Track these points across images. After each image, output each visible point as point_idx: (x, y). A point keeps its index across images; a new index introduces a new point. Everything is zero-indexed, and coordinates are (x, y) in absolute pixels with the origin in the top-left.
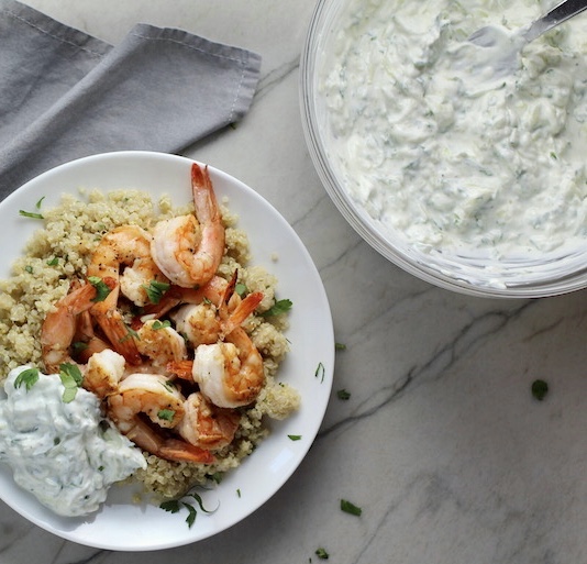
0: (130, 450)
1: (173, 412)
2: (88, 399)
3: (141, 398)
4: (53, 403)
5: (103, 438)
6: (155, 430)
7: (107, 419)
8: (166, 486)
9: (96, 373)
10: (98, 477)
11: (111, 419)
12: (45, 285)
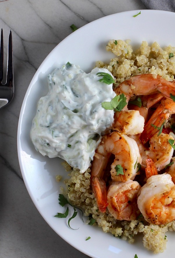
0: (88, 159)
1: (123, 174)
2: (109, 119)
3: (123, 150)
4: (98, 98)
5: (88, 140)
6: (107, 170)
7: (101, 137)
8: (75, 192)
9: (127, 116)
10: (64, 146)
11: (102, 140)
12: (166, 68)
